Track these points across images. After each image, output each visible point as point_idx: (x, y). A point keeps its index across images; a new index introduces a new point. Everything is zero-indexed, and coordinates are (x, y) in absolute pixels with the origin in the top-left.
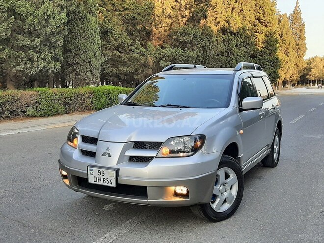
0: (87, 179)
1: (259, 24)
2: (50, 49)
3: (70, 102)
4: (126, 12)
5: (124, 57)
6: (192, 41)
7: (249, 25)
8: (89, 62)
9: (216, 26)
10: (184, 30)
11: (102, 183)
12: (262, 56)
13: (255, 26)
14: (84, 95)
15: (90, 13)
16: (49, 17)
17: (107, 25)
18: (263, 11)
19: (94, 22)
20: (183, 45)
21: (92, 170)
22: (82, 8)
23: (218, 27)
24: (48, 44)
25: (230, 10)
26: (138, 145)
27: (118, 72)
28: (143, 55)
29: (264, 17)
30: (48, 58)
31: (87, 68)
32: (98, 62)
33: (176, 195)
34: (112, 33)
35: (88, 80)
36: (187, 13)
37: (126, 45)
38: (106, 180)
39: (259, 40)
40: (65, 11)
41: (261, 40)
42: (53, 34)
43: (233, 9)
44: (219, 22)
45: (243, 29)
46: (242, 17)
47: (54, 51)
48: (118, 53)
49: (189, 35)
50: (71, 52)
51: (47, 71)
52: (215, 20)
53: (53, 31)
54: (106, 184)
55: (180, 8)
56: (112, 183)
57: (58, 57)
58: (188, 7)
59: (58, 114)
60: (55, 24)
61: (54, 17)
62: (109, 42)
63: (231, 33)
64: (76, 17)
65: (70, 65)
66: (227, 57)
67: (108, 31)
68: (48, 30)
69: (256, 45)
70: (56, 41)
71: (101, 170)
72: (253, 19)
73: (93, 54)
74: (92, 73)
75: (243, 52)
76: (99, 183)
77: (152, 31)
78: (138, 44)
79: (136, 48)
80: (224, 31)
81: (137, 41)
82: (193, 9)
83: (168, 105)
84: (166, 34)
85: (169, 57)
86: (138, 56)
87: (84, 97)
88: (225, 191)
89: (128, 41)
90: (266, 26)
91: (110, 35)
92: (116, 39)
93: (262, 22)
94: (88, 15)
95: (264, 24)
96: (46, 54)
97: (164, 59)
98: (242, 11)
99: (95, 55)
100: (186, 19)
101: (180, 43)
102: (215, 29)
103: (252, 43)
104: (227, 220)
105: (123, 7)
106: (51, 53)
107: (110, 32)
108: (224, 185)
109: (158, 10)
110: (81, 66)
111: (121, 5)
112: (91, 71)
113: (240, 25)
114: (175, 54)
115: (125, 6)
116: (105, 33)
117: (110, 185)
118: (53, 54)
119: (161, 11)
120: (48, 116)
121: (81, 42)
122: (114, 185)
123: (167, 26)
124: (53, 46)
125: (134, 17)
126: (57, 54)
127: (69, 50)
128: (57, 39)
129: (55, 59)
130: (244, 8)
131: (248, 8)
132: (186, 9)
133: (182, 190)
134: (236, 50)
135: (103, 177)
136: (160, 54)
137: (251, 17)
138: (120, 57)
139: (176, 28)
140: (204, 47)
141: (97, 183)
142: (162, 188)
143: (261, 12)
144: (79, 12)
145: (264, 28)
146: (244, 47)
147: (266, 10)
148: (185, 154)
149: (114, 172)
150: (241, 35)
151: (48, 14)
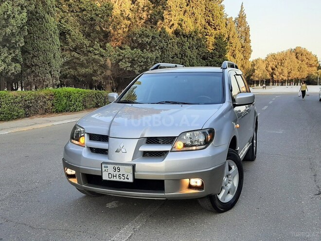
0: (101, 177)
1: (209, 27)
2: (9, 49)
3: (31, 105)
4: (84, 13)
5: (83, 58)
6: (151, 42)
7: (200, 28)
8: (48, 64)
9: (170, 28)
10: (143, 32)
11: (118, 179)
12: (212, 58)
13: (205, 29)
14: (45, 98)
15: (48, 13)
16: (9, 16)
17: (64, 26)
18: (213, 15)
19: (52, 22)
20: (142, 46)
21: (107, 167)
22: (41, 8)
23: (172, 29)
24: (8, 45)
25: (182, 13)
26: (151, 141)
27: (76, 73)
28: (102, 56)
29: (213, 20)
30: (9, 60)
31: (46, 69)
32: (57, 64)
33: (190, 187)
34: (70, 34)
35: (48, 82)
36: (144, 15)
37: (85, 46)
38: (121, 176)
39: (209, 43)
40: (25, 10)
41: (211, 42)
42: (13, 34)
43: (185, 12)
44: (173, 25)
45: (195, 32)
46: (193, 19)
47: (14, 52)
48: (76, 55)
49: (148, 36)
50: (30, 53)
51: (7, 73)
52: (169, 22)
53: (14, 31)
54: (122, 180)
55: (138, 9)
56: (128, 179)
57: (18, 58)
58: (145, 9)
59: (19, 117)
60: (15, 24)
61: (14, 17)
62: (67, 44)
63: (184, 36)
64: (34, 17)
65: (28, 67)
66: (181, 59)
67: (65, 32)
68: (8, 30)
69: (207, 47)
70: (16, 42)
71: (116, 166)
72: (204, 22)
73: (52, 55)
74: (51, 75)
75: (196, 54)
76: (115, 179)
77: (110, 32)
78: (97, 45)
79: (96, 49)
80: (176, 33)
81: (96, 43)
82: (150, 12)
83: (166, 102)
84: (125, 35)
85: (128, 58)
86: (97, 57)
87: (45, 99)
88: (229, 183)
89: (87, 42)
90: (215, 29)
91: (68, 36)
92: (74, 41)
93: (212, 25)
94: (47, 16)
95: (213, 27)
96: (5, 55)
97: (124, 61)
98: (193, 14)
99: (54, 56)
100: (144, 21)
101: (139, 44)
102: (169, 31)
103: (203, 45)
105: (80, 8)
106: (11, 54)
107: (67, 33)
108: (228, 177)
109: (116, 12)
110: (40, 67)
111: (78, 5)
112: (50, 72)
113: (192, 28)
114: (135, 56)
115: (82, 6)
116: (63, 34)
117: (126, 180)
118: (13, 55)
119: (119, 12)
120: (9, 120)
121: (41, 43)
122: (131, 180)
123: (126, 28)
124: (13, 47)
125: (92, 18)
126: (17, 55)
127: (27, 52)
128: (17, 39)
129: (15, 60)
130: (195, 11)
131: (199, 12)
132: (143, 11)
133: (197, 182)
134: (189, 52)
135: (119, 173)
136: (120, 55)
137: (202, 21)
138: (78, 59)
139: (137, 30)
140: (162, 48)
141: (112, 179)
142: (177, 181)
143: (211, 15)
144: (37, 12)
145: (213, 31)
146: (196, 49)
147: (215, 14)
149: (131, 168)
150: (193, 38)
151: (8, 13)
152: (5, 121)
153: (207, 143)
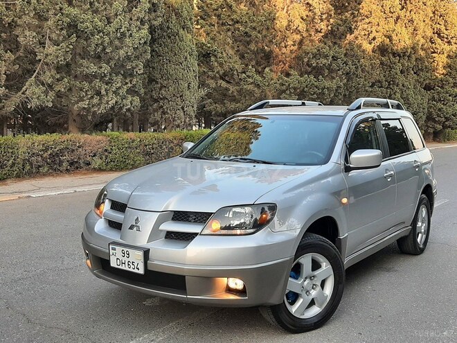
1: (439, 40)
2: (126, 78)
3: (152, 151)
4: (237, 26)
5: (233, 89)
6: (330, 65)
7: (423, 41)
8: (181, 96)
9: (370, 43)
10: (319, 50)
11: (127, 268)
12: (442, 87)
13: (432, 43)
14: (172, 142)
15: (183, 29)
16: (123, 34)
17: (209, 45)
18: (446, 21)
20: (317, 72)
21: (115, 250)
22: (174, 22)
23: (373, 45)
24: (122, 72)
25: (392, 21)
26: (179, 216)
27: (224, 110)
28: (258, 86)
29: (446, 30)
30: (123, 91)
31: (177, 104)
32: (194, 97)
33: (229, 290)
34: (216, 56)
35: (179, 121)
36: (323, 26)
37: (235, 73)
38: (131, 264)
39: (437, 64)
40: (147, 26)
41: (441, 64)
42: (128, 58)
43: (398, 18)
44: (374, 39)
45: (413, 48)
46: (411, 29)
47: (131, 81)
48: (224, 84)
49: (326, 57)
50: (157, 83)
51: (121, 108)
52: (369, 34)
53: (129, 54)
54: (131, 270)
55: (314, 18)
56: (138, 269)
57: (137, 90)
58: (324, 17)
59: (134, 167)
60: (131, 45)
61: (131, 35)
62: (211, 69)
63: (394, 54)
64: (165, 34)
65: (156, 101)
66: (387, 88)
67: (210, 53)
68: (122, 52)
69: (434, 71)
70: (133, 68)
71: (125, 250)
72: (429, 33)
73: (186, 85)
74: (184, 112)
75: (413, 82)
76: (123, 267)
77: (271, 52)
78: (251, 71)
79: (249, 77)
80: (382, 50)
81: (250, 67)
82: (331, 21)
84: (293, 56)
85: (295, 89)
86: (251, 87)
87: (172, 145)
88: (313, 288)
89: (238, 66)
90: (449, 43)
91: (213, 59)
92: (221, 65)
93: (443, 37)
94: (181, 31)
95: (445, 40)
96: (118, 85)
97: (288, 92)
98: (411, 21)
99: (189, 86)
100: (322, 34)
101: (314, 68)
102: (368, 47)
103: (426, 68)
104: (314, 332)
105: (232, 20)
106: (127, 83)
107: (213, 55)
109: (281, 23)
110: (169, 102)
111: (229, 16)
112: (183, 108)
113: (409, 42)
114: (304, 85)
115: (234, 17)
116: (205, 56)
117: (136, 271)
118: (129, 85)
119: (285, 23)
120: (122, 169)
121: (171, 68)
122: (141, 271)
123: (294, 45)
124: (129, 74)
125: (246, 33)
126: (134, 86)
127: (154, 80)
128: (134, 65)
129: (132, 91)
130: (414, 16)
131: (421, 17)
132: (322, 20)
133: (237, 284)
134: (401, 79)
135: (129, 259)
136: (283, 85)
137: (426, 30)
138: (227, 89)
139: (308, 46)
140: (347, 74)
141: (120, 267)
143: (442, 23)
144: (168, 28)
145: (447, 47)
146: (415, 73)
147: (449, 20)
148: (243, 232)
149: (141, 254)
150: (409, 57)
151: (122, 31)
152: (116, 171)
153: (258, 225)
